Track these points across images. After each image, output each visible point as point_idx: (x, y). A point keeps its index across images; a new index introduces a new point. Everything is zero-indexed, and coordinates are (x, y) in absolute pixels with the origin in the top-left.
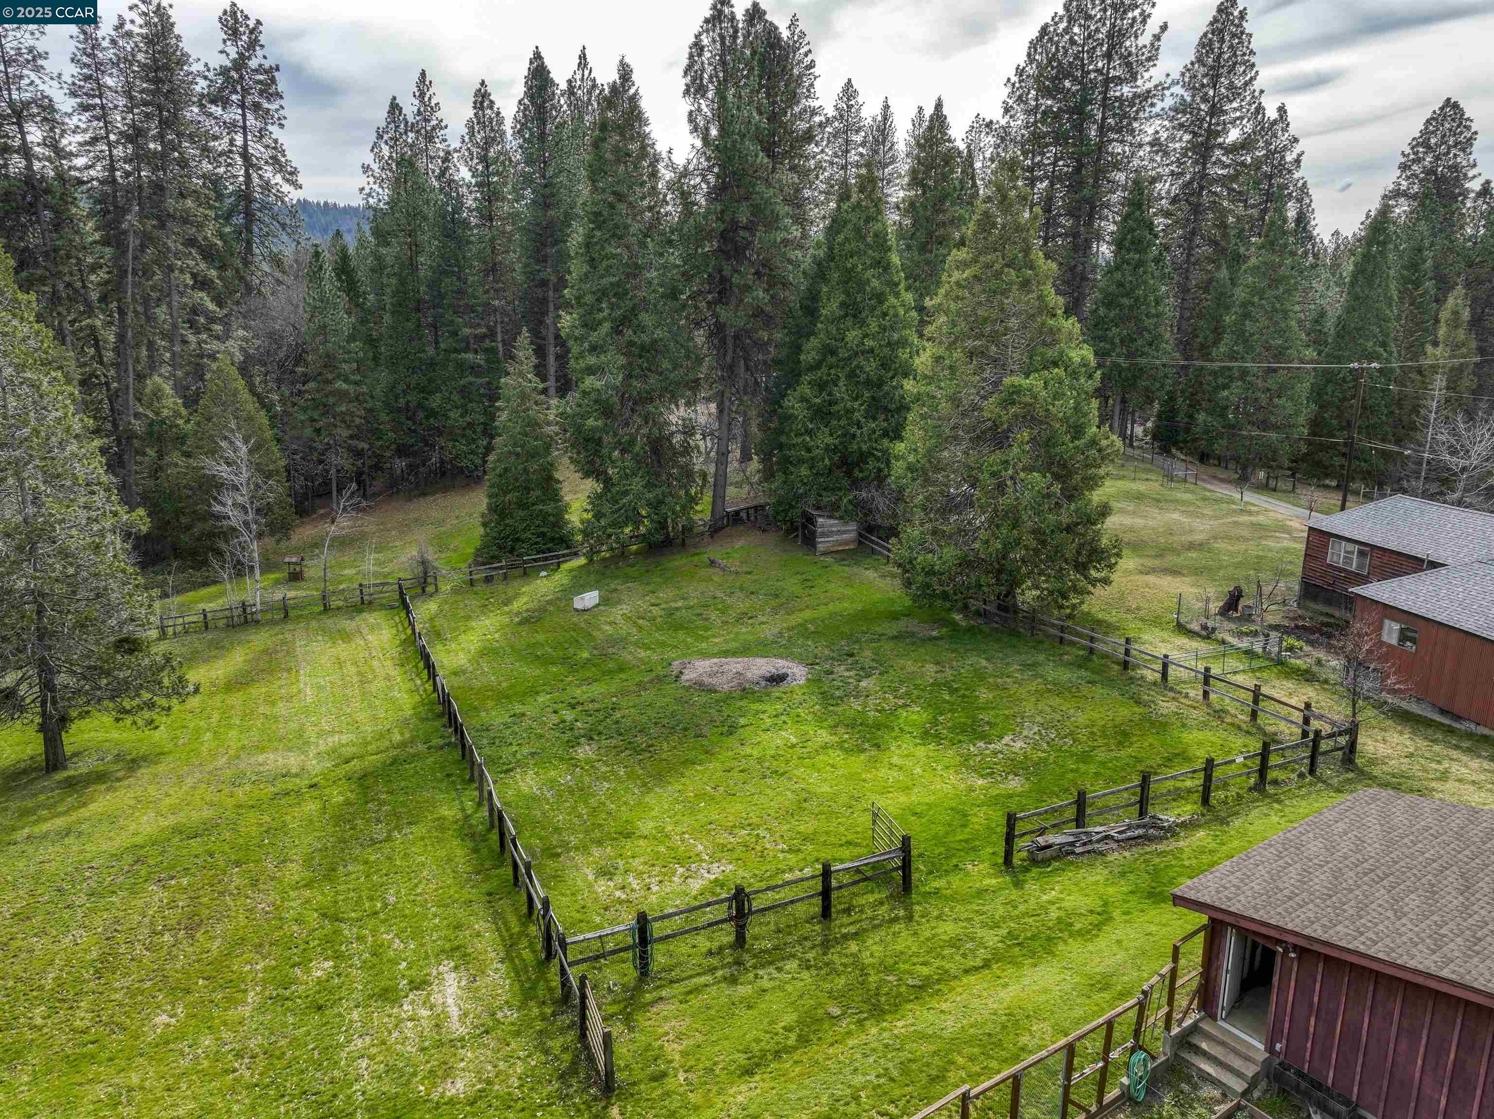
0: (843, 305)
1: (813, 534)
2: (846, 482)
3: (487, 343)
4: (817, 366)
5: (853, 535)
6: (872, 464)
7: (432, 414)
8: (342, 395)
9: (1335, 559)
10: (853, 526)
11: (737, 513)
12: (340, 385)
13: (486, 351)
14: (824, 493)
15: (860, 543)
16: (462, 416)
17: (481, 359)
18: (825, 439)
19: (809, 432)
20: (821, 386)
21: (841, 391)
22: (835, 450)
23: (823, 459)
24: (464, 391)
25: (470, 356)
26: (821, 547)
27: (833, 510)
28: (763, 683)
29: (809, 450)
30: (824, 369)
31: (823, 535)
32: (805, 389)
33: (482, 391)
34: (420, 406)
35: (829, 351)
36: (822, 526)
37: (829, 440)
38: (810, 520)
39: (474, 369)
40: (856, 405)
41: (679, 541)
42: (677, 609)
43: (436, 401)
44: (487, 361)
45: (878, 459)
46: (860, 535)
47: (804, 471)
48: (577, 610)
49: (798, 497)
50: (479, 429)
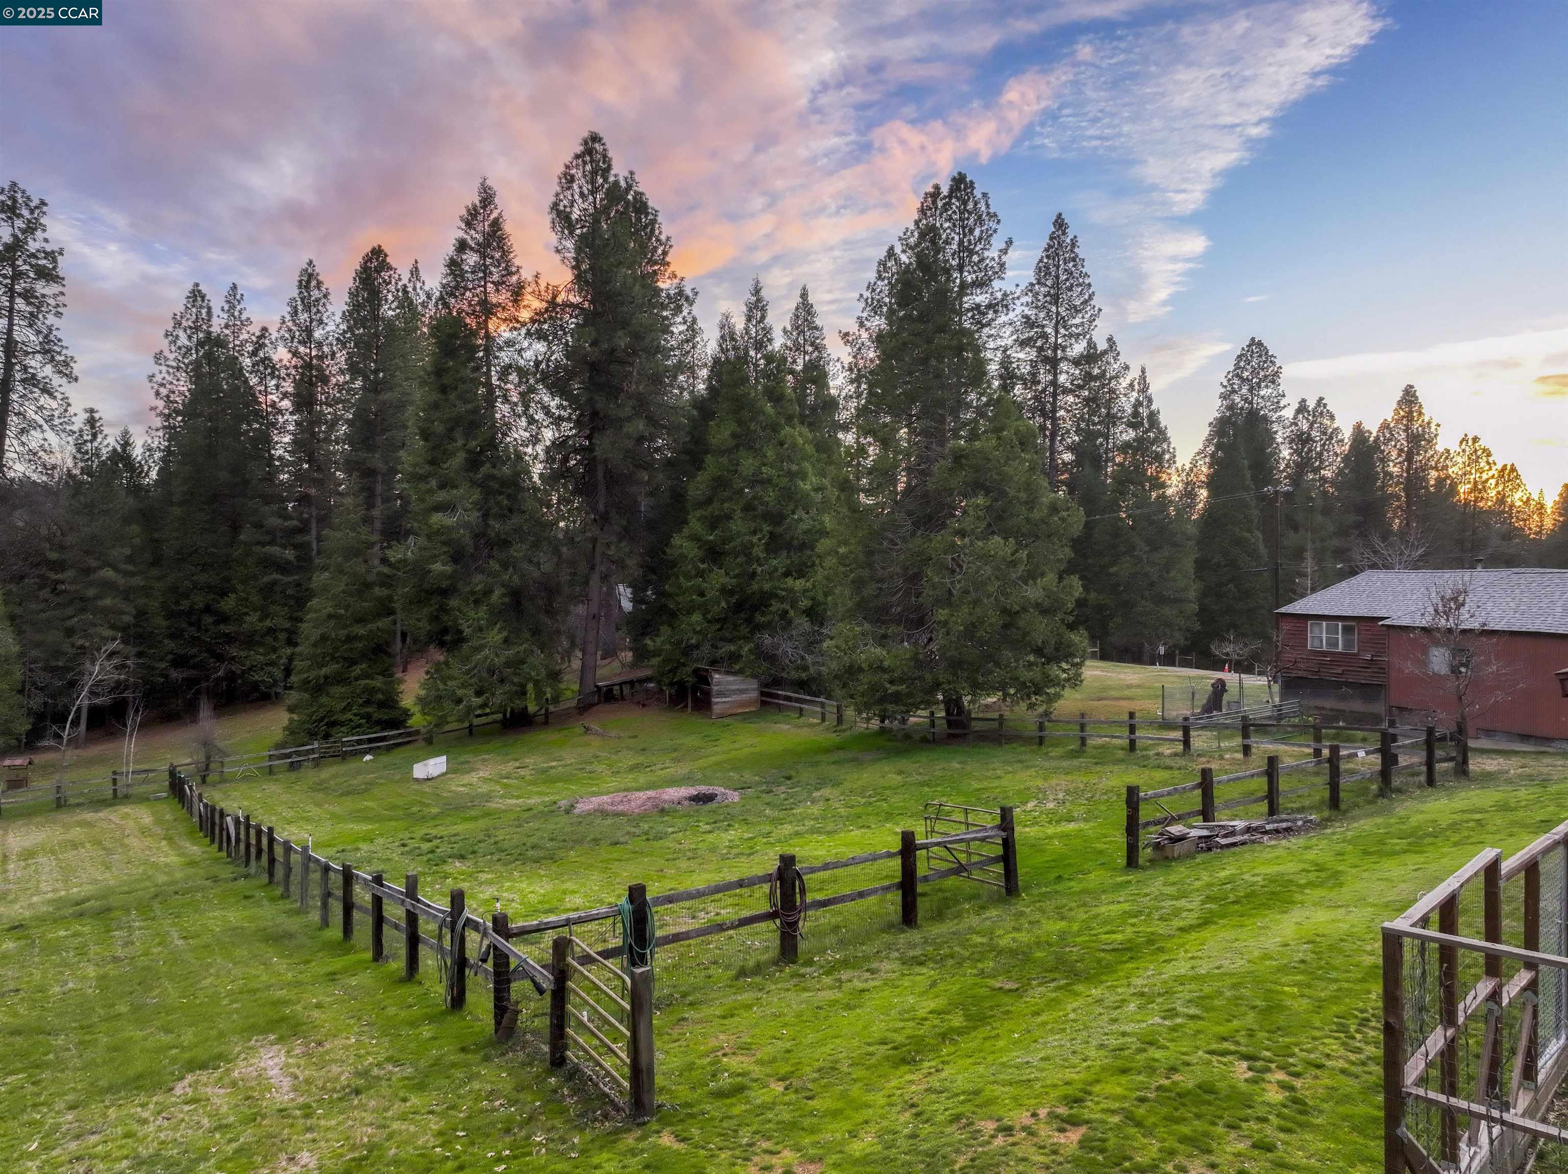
0: (734, 435)
1: (708, 694)
2: (744, 630)
3: (299, 539)
4: (709, 501)
5: (754, 695)
6: (776, 606)
7: (223, 618)
8: (108, 586)
9: (1316, 643)
10: (753, 684)
11: (610, 689)
12: (108, 573)
13: (296, 547)
14: (720, 644)
15: (763, 703)
16: (261, 620)
17: (289, 554)
18: (719, 578)
19: (701, 574)
20: (714, 523)
21: (738, 525)
22: (731, 593)
23: (719, 603)
24: (268, 591)
25: (275, 550)
26: (717, 709)
27: (730, 663)
28: (686, 803)
29: (702, 594)
30: (716, 505)
31: (721, 694)
32: (695, 525)
33: (289, 592)
34: (208, 609)
35: (720, 483)
36: (719, 683)
37: (725, 580)
38: (703, 679)
39: (283, 567)
40: (755, 539)
41: (540, 719)
42: (552, 768)
43: (228, 604)
44: (298, 558)
45: (782, 599)
46: (763, 694)
47: (696, 617)
48: (417, 780)
49: (688, 650)
50: (282, 636)
